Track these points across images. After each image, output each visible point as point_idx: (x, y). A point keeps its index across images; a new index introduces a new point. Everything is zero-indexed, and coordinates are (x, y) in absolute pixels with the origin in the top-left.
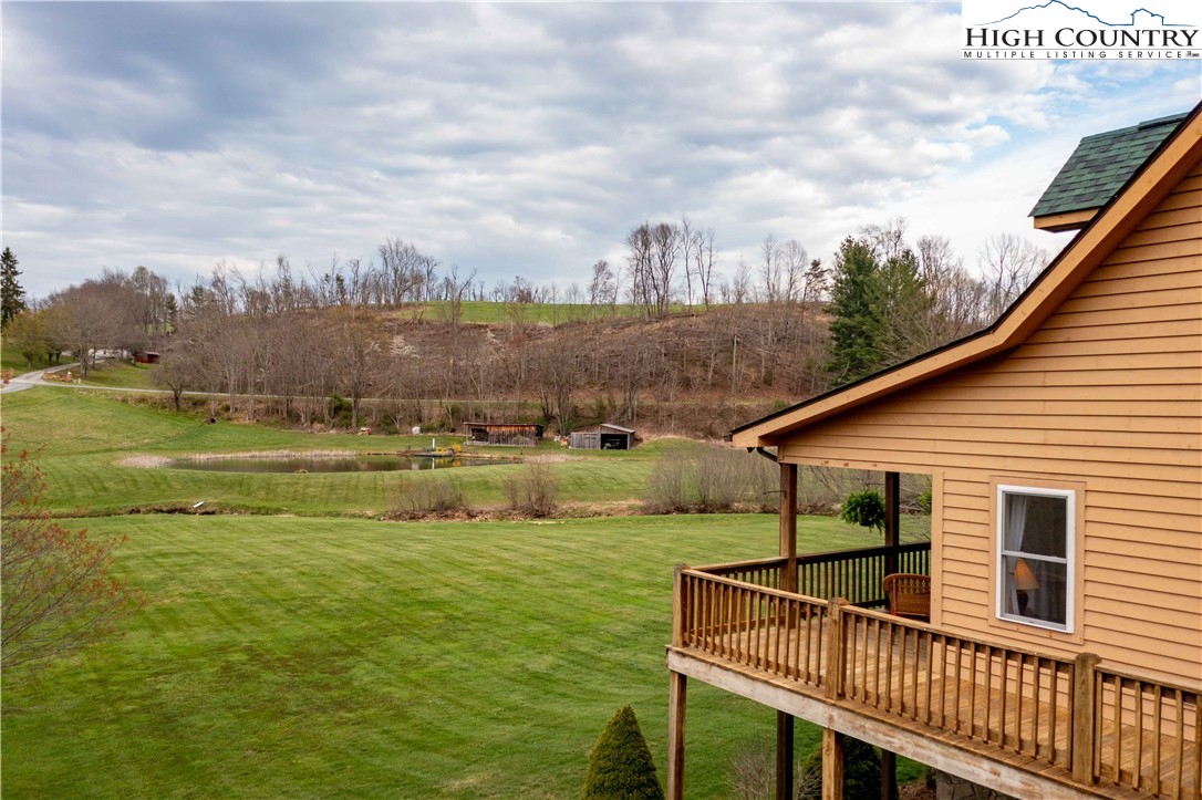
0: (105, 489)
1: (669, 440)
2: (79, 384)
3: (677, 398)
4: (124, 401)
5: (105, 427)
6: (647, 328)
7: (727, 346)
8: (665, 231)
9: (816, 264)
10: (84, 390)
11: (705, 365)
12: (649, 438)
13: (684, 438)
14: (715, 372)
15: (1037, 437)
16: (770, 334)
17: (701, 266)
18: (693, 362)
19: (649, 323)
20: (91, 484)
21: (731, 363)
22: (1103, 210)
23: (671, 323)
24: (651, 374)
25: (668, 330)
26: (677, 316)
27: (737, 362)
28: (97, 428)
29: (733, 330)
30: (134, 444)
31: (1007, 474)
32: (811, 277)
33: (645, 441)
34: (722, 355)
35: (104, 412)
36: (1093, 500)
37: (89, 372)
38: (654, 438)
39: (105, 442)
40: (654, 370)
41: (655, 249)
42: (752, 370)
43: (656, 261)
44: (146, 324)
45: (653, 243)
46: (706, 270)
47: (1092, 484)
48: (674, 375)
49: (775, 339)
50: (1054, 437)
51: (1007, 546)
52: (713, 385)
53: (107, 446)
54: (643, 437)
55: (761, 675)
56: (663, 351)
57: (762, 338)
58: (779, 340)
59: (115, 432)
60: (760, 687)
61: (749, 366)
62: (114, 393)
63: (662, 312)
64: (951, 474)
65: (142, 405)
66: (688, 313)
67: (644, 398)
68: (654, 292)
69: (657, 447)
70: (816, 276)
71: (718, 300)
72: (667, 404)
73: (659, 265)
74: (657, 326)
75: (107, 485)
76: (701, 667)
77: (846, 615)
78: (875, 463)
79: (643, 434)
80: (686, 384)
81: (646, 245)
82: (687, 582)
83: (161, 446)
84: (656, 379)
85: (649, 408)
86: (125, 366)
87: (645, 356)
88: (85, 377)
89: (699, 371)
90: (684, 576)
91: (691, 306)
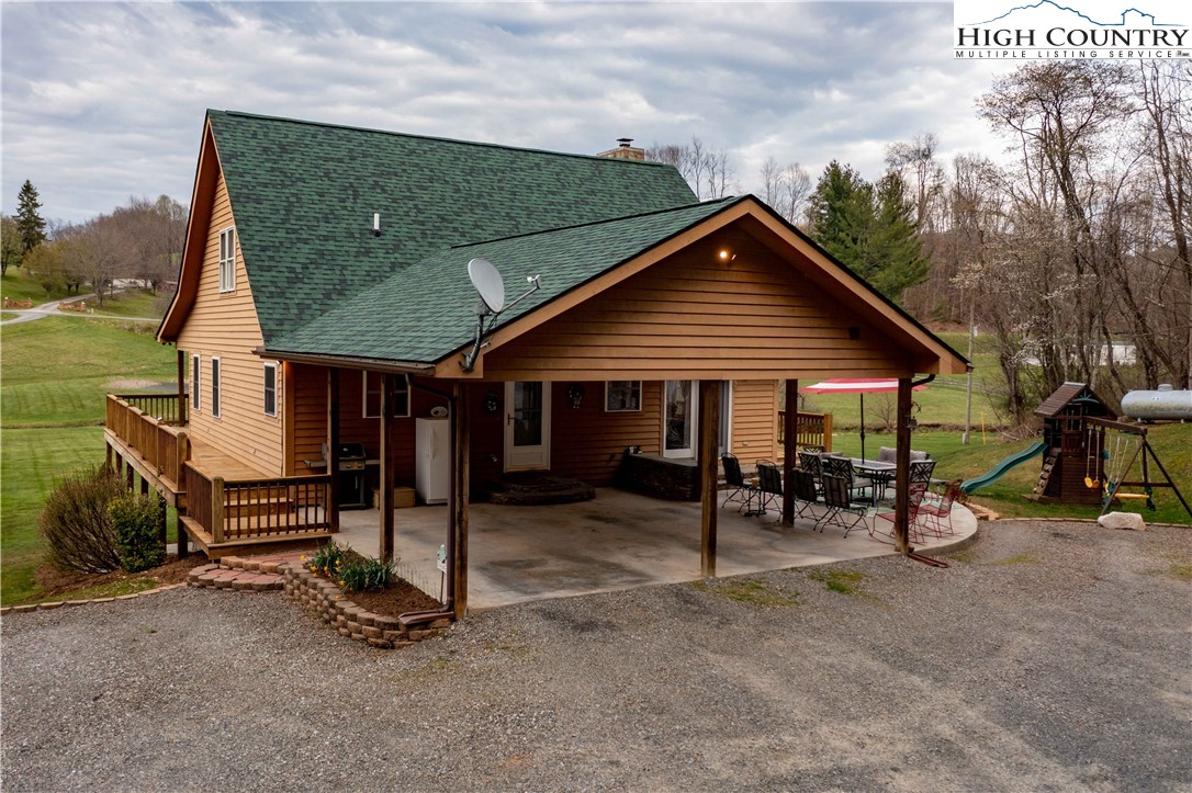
0: (82, 406)
2: (92, 314)
4: (131, 330)
5: (107, 354)
8: (674, 154)
10: (95, 319)
17: (713, 190)
20: (72, 402)
28: (100, 355)
30: (132, 370)
35: (110, 341)
37: (105, 302)
39: (105, 367)
44: (170, 253)
53: (106, 371)
59: (116, 359)
62: (122, 322)
65: (148, 334)
75: (85, 402)
83: (155, 371)
86: (143, 296)
88: (100, 307)
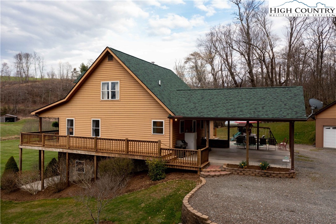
1: (29, 119)
3: (31, 107)
6: (21, 85)
7: (47, 91)
8: (27, 56)
9: (75, 69)
11: (41, 97)
12: (22, 118)
13: (34, 118)
14: (44, 99)
15: (70, 112)
16: (61, 88)
17: (40, 67)
18: (37, 96)
19: (22, 83)
21: (49, 96)
22: (77, 83)
23: (29, 84)
24: (23, 99)
25: (29, 86)
26: (32, 82)
27: (51, 96)
29: (50, 87)
31: (68, 117)
32: (73, 73)
33: (21, 120)
34: (46, 94)
36: (76, 119)
38: (24, 118)
40: (24, 98)
41: (24, 60)
42: (56, 98)
43: (24, 65)
45: (23, 59)
46: (41, 68)
47: (76, 118)
48: (31, 100)
49: (63, 90)
50: (72, 112)
51: (68, 126)
52: (43, 103)
54: (20, 118)
55: (33, 145)
56: (27, 92)
57: (59, 89)
58: (64, 90)
60: (33, 147)
61: (55, 97)
63: (27, 80)
64: (61, 117)
66: (35, 81)
67: (21, 106)
68: (24, 74)
69: (25, 121)
70: (75, 72)
71: (46, 77)
72: (28, 108)
73: (25, 65)
74: (25, 84)
76: (24, 146)
77: (44, 135)
78: (52, 116)
79: (20, 117)
80: (34, 102)
81: (21, 59)
82: (22, 135)
84: (24, 101)
85: (22, 110)
87: (21, 94)
89: (39, 99)
90: (21, 134)
91: (36, 78)
